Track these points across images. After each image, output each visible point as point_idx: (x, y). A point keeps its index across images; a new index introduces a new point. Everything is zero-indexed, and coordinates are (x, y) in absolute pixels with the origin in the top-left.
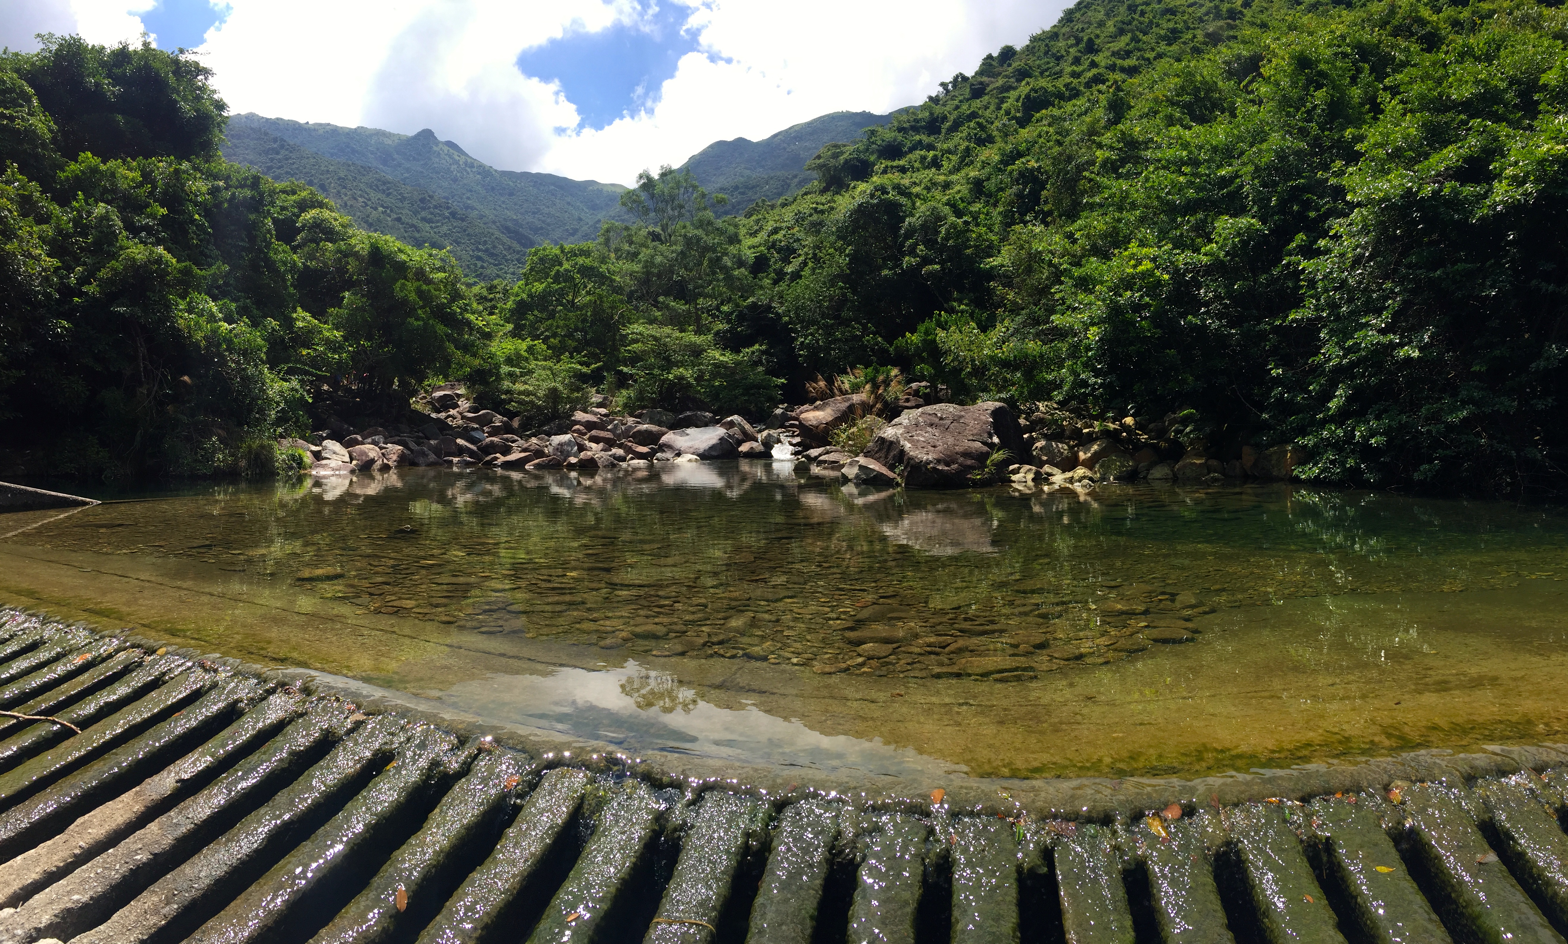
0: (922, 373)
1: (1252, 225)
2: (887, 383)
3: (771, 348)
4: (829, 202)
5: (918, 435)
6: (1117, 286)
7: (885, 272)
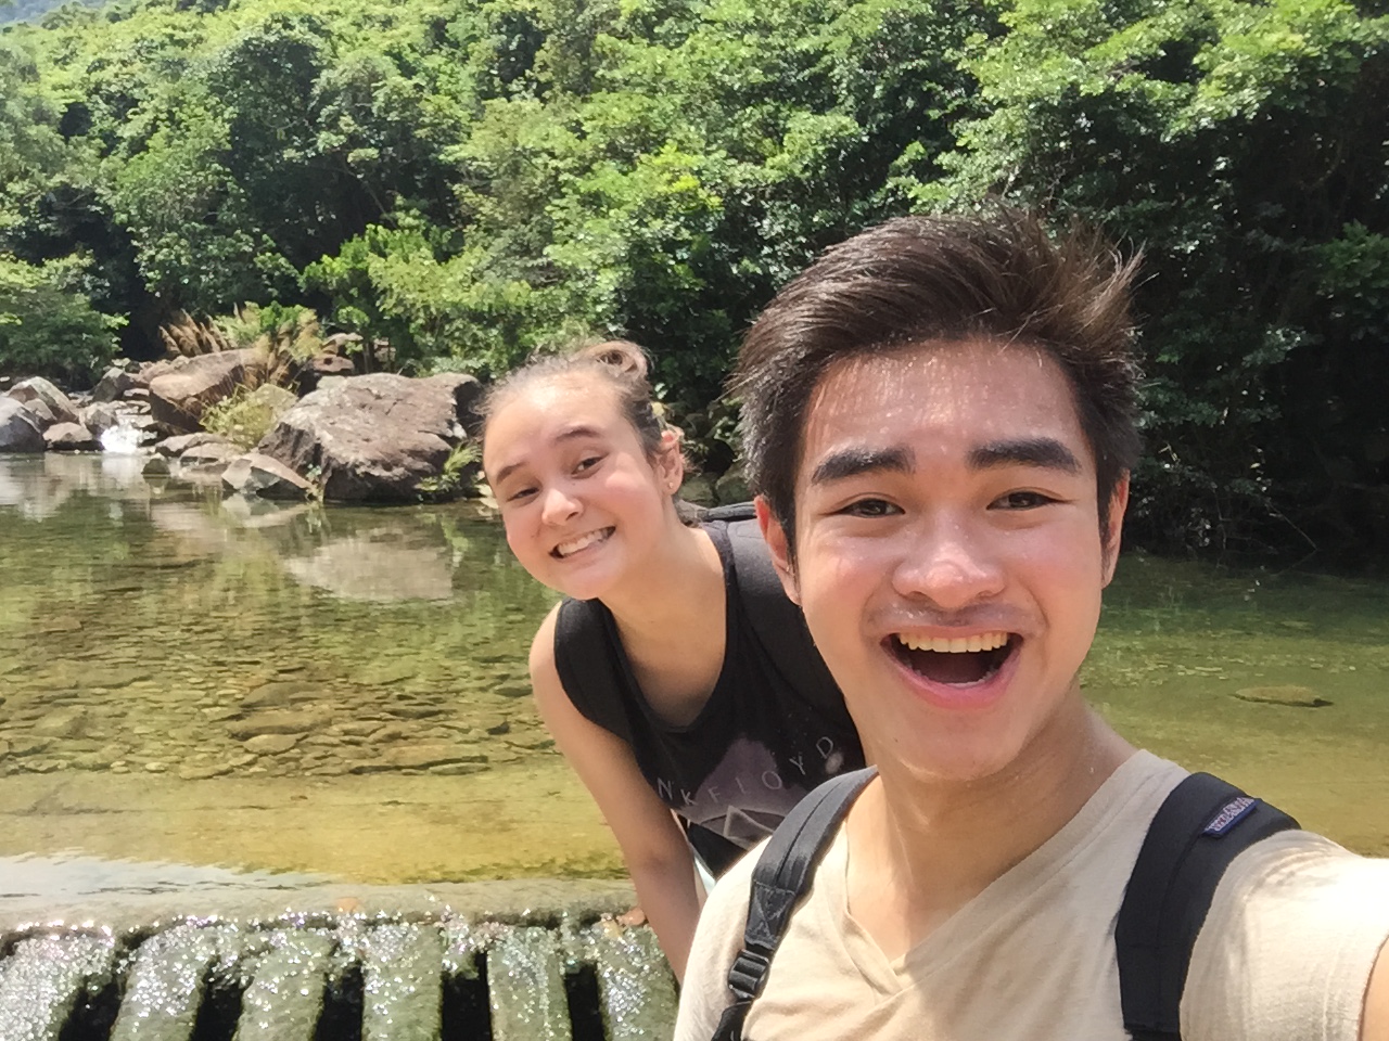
0: (350, 321)
1: (845, 127)
2: (293, 334)
3: (99, 263)
4: (194, 27)
5: (343, 421)
6: (643, 211)
7: (289, 153)
